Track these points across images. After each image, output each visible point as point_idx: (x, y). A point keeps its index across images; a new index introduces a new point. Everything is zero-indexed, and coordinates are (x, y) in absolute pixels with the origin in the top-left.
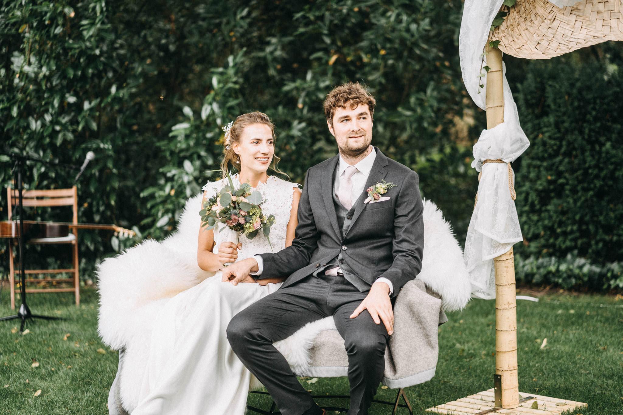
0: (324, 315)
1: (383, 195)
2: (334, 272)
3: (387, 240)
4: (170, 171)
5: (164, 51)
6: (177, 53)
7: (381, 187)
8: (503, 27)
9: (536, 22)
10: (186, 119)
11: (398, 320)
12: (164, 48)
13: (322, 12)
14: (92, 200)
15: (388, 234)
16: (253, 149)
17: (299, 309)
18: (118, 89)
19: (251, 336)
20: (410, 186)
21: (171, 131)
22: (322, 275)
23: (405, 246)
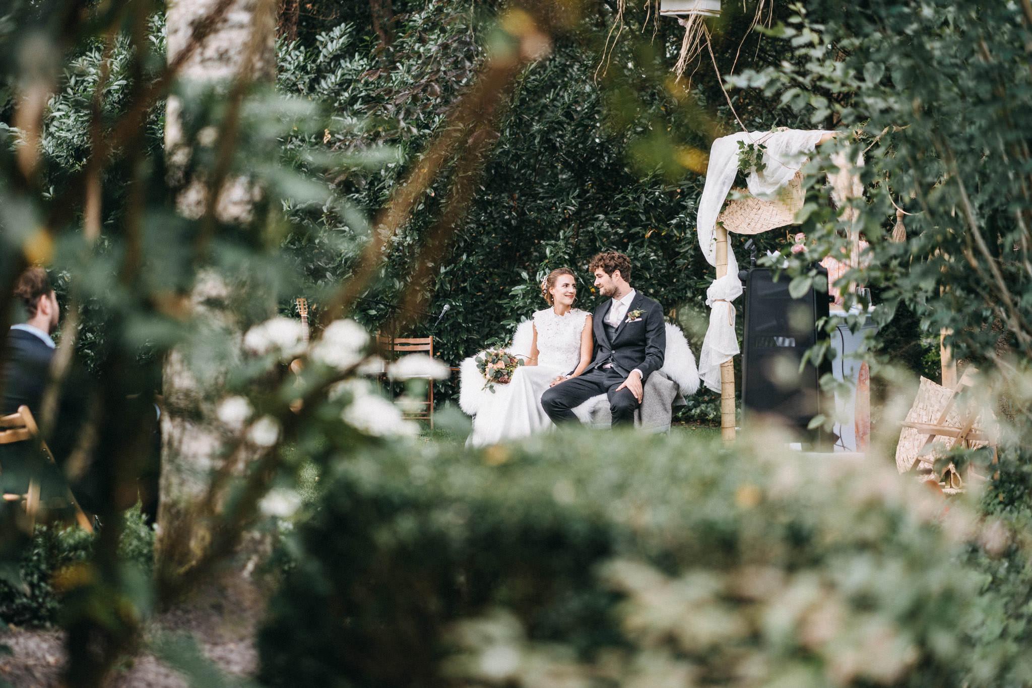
0: (601, 392)
1: (637, 317)
2: (608, 366)
3: (641, 348)
4: (509, 325)
5: (506, 226)
6: (518, 227)
7: (636, 313)
8: (726, 213)
9: (748, 210)
10: (523, 281)
11: (646, 394)
12: (507, 223)
13: (638, 194)
14: (444, 350)
15: (641, 343)
16: (564, 290)
17: (586, 389)
18: (468, 257)
19: (556, 403)
20: (655, 312)
21: (511, 291)
22: (601, 368)
23: (652, 350)
